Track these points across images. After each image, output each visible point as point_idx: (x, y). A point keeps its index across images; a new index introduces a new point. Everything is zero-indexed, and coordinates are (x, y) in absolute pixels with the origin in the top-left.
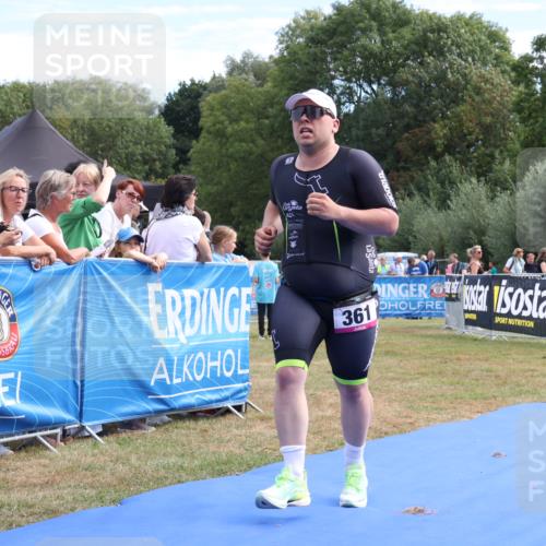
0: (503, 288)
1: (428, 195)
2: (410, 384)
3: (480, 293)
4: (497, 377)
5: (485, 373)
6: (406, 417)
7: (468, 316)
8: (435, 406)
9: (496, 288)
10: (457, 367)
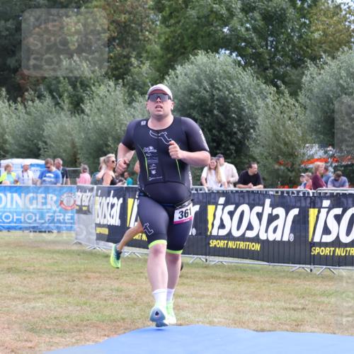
0: (137, 201)
2: (32, 304)
3: (113, 206)
5: (115, 293)
6: (26, 341)
7: (99, 230)
9: (130, 201)
10: (85, 286)
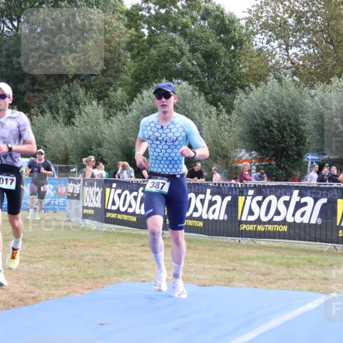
0: (113, 190)
1: (57, 113)
2: (35, 266)
4: (105, 260)
5: (95, 257)
6: (30, 292)
7: (85, 211)
8: (55, 283)
9: (108, 190)
10: (74, 252)
